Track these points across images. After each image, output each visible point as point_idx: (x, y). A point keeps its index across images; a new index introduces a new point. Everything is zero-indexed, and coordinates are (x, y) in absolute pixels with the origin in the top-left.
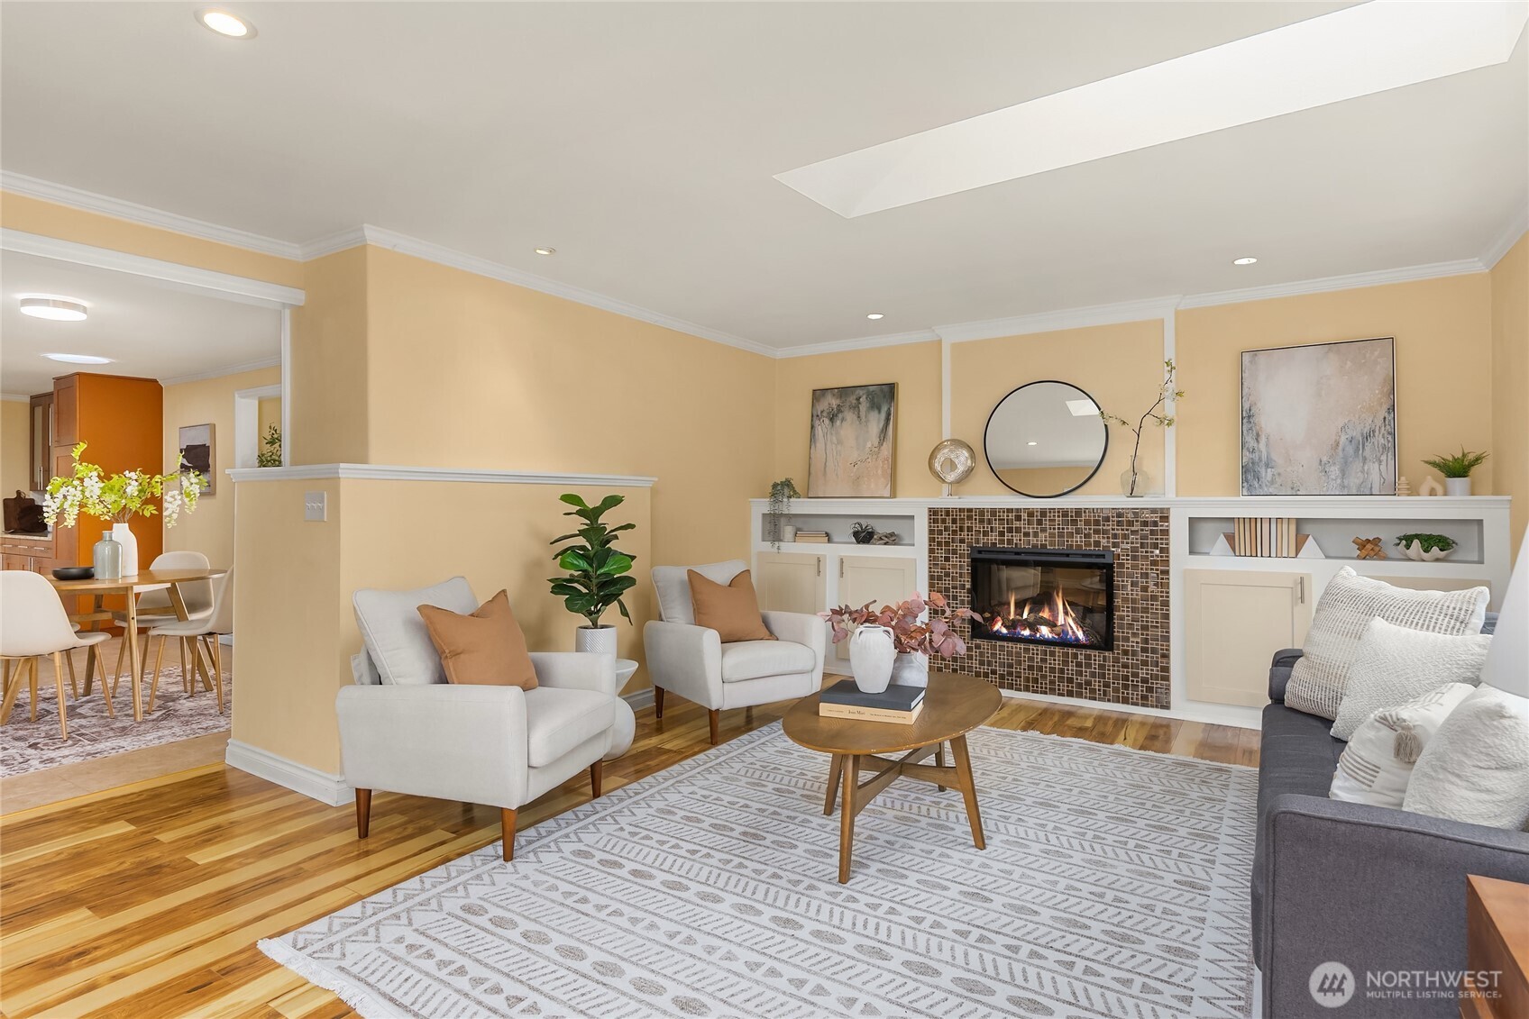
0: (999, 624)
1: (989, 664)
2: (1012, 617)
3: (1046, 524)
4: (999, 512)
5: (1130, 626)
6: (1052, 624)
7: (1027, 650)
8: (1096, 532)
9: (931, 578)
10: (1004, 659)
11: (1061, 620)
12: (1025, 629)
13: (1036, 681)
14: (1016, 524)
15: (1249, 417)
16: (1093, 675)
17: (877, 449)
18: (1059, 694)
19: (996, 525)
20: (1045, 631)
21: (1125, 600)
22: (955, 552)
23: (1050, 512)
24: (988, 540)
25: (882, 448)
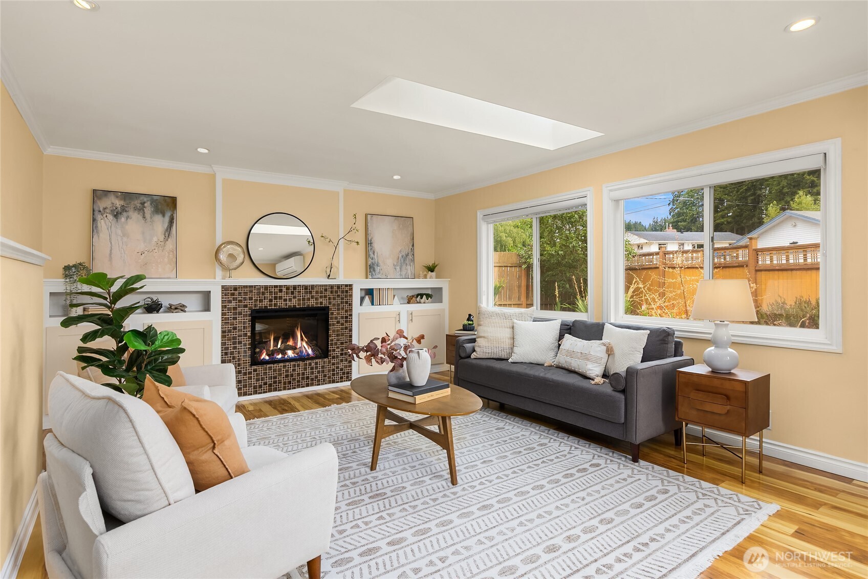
0: (264, 354)
1: (262, 379)
2: (271, 348)
3: (296, 294)
4: (270, 288)
5: (336, 344)
6: (294, 348)
7: (285, 367)
8: (321, 297)
9: (223, 332)
10: (271, 374)
11: (299, 345)
12: (279, 355)
13: (290, 383)
14: (279, 294)
15: (371, 243)
16: (319, 372)
17: (162, 243)
18: (302, 387)
19: (267, 295)
20: (290, 353)
21: (334, 331)
22: (240, 313)
23: (298, 287)
24: (262, 304)
25: (167, 242)
